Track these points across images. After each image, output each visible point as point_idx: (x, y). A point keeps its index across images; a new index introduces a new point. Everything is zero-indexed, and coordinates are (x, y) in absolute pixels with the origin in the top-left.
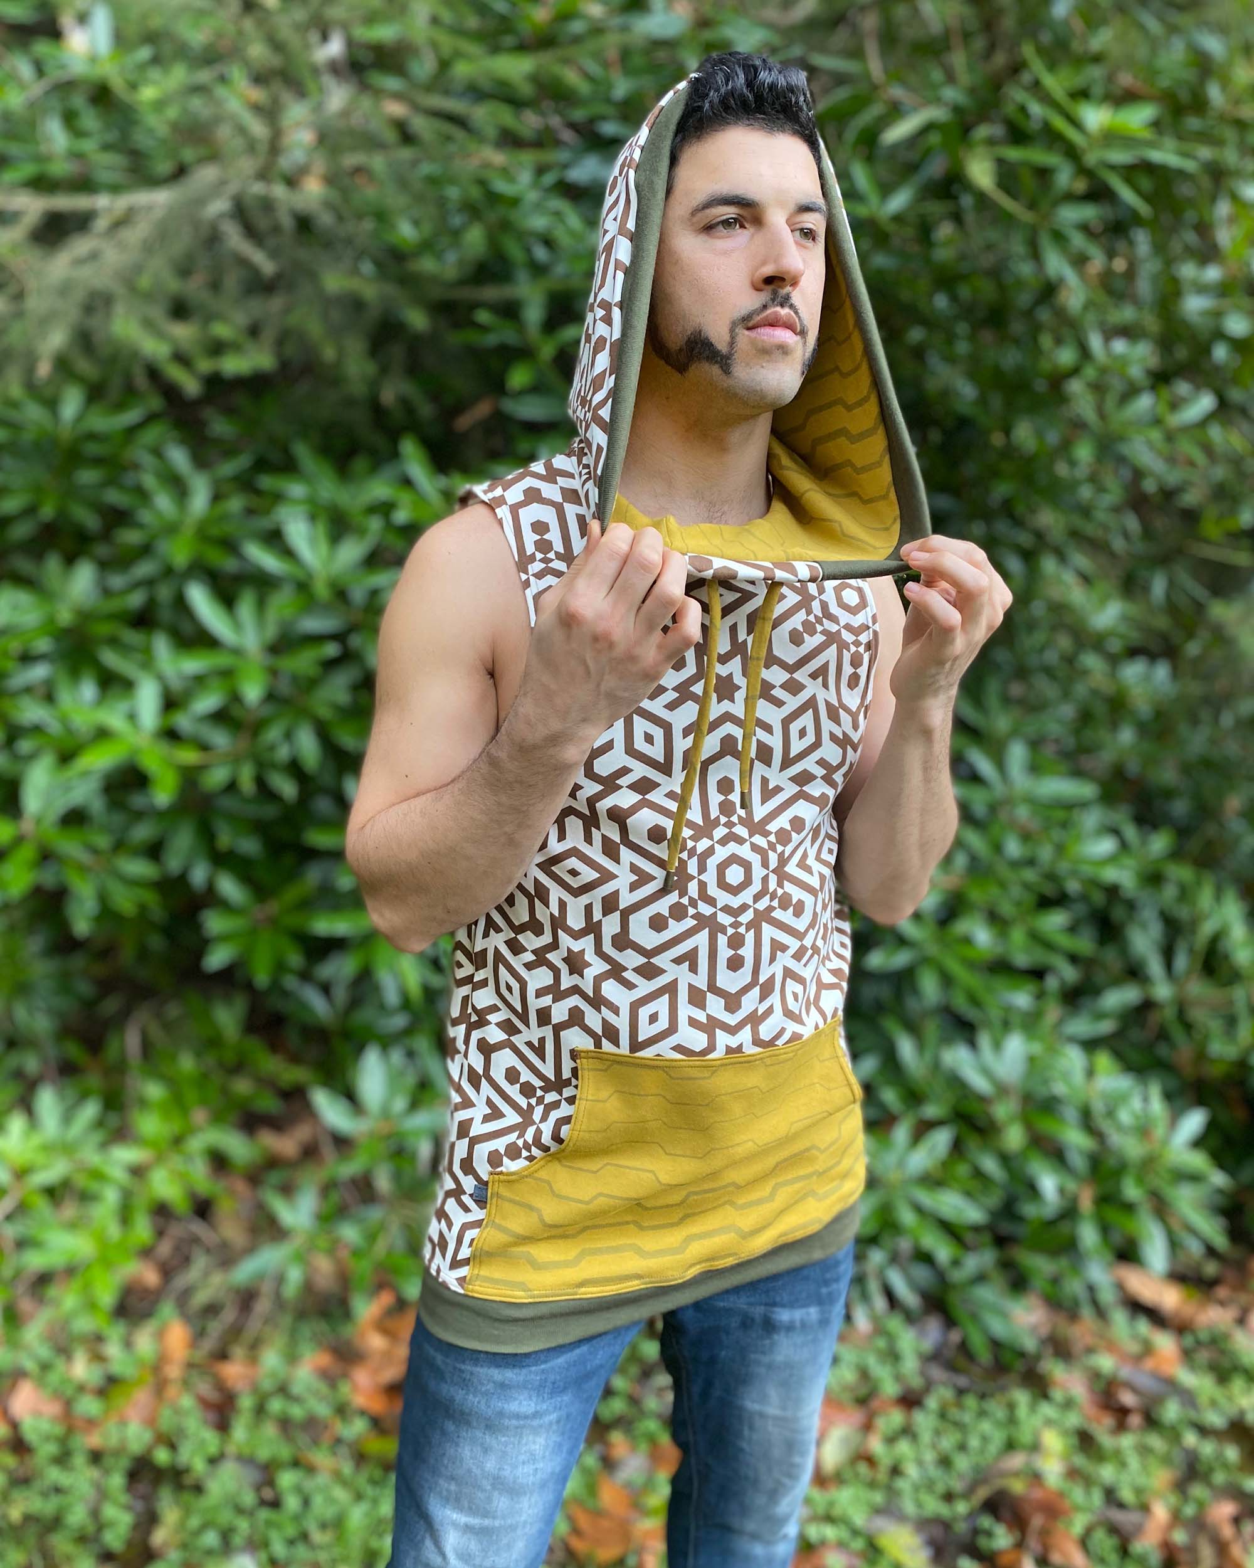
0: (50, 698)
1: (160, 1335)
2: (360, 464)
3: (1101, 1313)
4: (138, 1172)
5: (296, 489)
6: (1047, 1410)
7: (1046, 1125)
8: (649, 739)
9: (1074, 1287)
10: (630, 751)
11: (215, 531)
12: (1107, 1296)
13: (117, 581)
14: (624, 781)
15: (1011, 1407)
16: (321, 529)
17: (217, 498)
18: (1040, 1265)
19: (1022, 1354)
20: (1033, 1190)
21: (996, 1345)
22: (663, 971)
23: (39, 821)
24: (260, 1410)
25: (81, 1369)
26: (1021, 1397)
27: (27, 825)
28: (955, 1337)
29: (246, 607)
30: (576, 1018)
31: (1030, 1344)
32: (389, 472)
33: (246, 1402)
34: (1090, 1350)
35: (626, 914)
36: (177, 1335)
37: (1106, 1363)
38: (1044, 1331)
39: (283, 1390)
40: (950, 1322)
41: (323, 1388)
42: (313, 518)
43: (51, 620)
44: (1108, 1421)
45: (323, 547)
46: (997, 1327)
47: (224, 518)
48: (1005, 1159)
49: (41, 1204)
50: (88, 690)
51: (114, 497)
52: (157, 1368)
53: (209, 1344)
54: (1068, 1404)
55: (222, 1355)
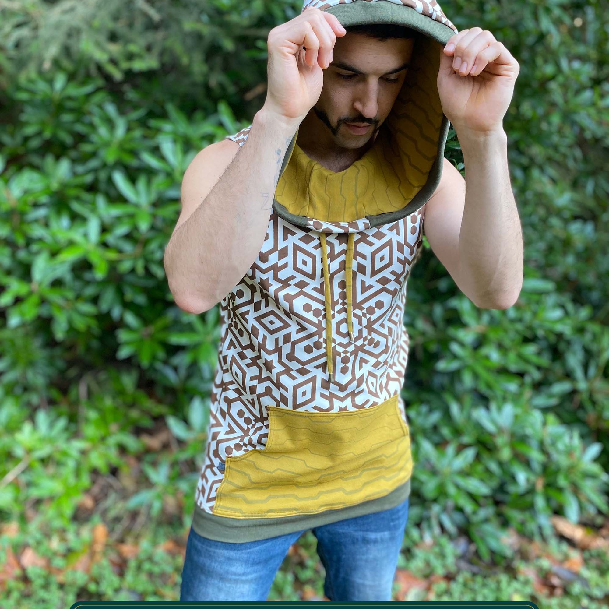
0: (46, 225)
1: (93, 530)
2: (199, 115)
3: (544, 539)
4: (84, 453)
5: (167, 127)
6: (516, 585)
7: (522, 449)
8: (305, 263)
9: (532, 526)
10: (295, 268)
11: (128, 146)
12: (548, 531)
13: (80, 169)
14: (292, 282)
15: (499, 582)
16: (179, 147)
17: (129, 129)
18: (515, 515)
19: (505, 558)
20: (513, 479)
21: (493, 553)
22: (310, 372)
23: (40, 284)
24: (139, 568)
25: (55, 544)
26: (504, 578)
27: (34, 286)
28: (472, 548)
29: (142, 183)
30: (268, 392)
31: (509, 553)
32: (212, 119)
33: (132, 565)
34: (538, 557)
35: (294, 344)
36: (101, 530)
37: (545, 563)
38: (516, 547)
39: (150, 559)
40: (471, 541)
41: (169, 558)
42: (175, 141)
43: (48, 187)
44: (546, 591)
45: (180, 155)
46: (493, 544)
47: (132, 140)
48: (501, 464)
49: (38, 467)
50: (65, 221)
51: (80, 128)
52: (91, 545)
53: (116, 536)
54: (526, 583)
55: (122, 541)
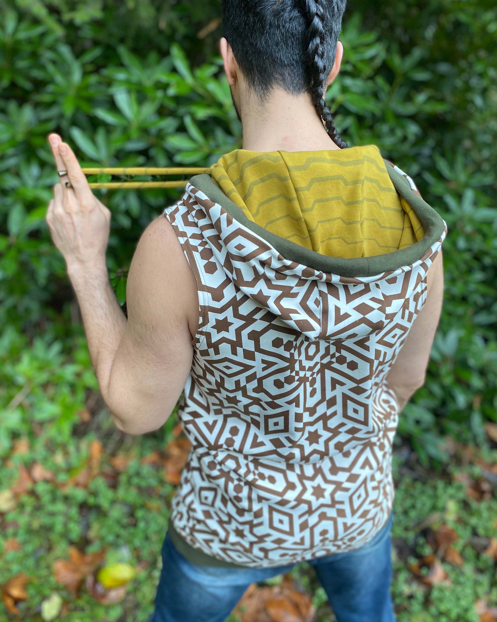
0: (17, 174)
1: (90, 446)
3: (477, 445)
4: (78, 375)
5: (121, 76)
6: (451, 491)
7: (463, 375)
9: (468, 435)
11: (85, 94)
12: (481, 438)
15: (435, 488)
16: (134, 97)
18: (453, 426)
19: (441, 463)
20: (453, 398)
21: (431, 459)
23: (18, 236)
24: (129, 482)
25: (59, 459)
26: (440, 484)
27: (12, 239)
28: (413, 457)
29: (101, 137)
31: (444, 457)
32: (165, 63)
33: (123, 478)
34: (471, 463)
36: (96, 446)
37: (477, 470)
38: (452, 452)
39: (138, 474)
40: (412, 450)
42: (129, 92)
43: (13, 138)
44: (476, 494)
45: (135, 107)
46: (432, 451)
48: (443, 388)
49: (39, 391)
50: (35, 170)
52: (89, 459)
53: (109, 451)
54: (460, 488)
55: (113, 455)
